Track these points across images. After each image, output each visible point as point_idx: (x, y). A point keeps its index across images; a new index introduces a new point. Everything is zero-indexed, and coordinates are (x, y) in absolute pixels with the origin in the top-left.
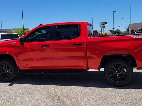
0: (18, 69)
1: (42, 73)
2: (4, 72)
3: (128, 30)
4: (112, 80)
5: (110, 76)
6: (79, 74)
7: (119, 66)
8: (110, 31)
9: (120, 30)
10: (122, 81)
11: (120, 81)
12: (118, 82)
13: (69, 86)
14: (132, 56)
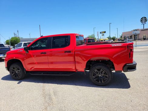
0: (25, 71)
1: (42, 74)
2: (15, 72)
3: (121, 37)
4: (96, 80)
5: (93, 77)
6: (69, 75)
7: (100, 69)
8: (108, 38)
9: (115, 37)
10: (103, 82)
11: (101, 81)
12: (100, 82)
13: (61, 84)
14: (111, 61)
